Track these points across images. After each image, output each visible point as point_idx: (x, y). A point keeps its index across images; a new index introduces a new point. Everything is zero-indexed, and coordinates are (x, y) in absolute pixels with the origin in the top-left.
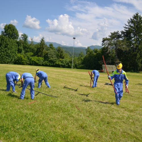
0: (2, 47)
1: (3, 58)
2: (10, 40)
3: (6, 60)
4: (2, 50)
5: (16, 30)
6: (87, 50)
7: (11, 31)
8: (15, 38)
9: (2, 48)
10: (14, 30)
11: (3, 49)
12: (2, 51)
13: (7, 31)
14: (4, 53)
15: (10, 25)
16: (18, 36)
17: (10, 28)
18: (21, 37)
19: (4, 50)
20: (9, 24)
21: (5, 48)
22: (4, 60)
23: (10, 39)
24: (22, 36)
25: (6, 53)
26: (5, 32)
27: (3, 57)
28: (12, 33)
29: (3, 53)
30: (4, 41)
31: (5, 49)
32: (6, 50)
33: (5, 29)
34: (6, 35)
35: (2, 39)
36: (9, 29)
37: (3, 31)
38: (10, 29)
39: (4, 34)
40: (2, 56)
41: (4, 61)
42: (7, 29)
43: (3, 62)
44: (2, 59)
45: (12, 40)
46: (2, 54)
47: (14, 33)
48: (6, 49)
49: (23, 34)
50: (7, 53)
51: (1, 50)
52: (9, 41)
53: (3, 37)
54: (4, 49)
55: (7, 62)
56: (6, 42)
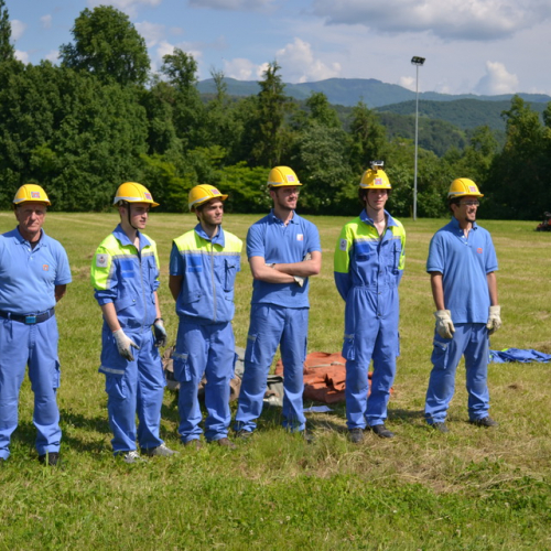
0: (66, 127)
1: (76, 182)
2: (106, 90)
3: (89, 192)
4: (69, 143)
5: (134, 34)
6: (508, 114)
7: (109, 41)
8: (133, 79)
9: (66, 134)
10: (120, 38)
11: (72, 139)
12: (67, 150)
13: (89, 44)
14: (77, 159)
15: (100, 13)
16: (145, 63)
17: (104, 27)
18: (163, 68)
19: (79, 144)
20: (96, 9)
21: (80, 132)
22: (80, 195)
23: (107, 83)
24: (168, 65)
25: (85, 156)
26: (80, 48)
27: (73, 176)
28: (117, 54)
29: (72, 158)
30: (71, 95)
31: (83, 136)
32: (85, 144)
33: (78, 33)
34: (84, 65)
35: (66, 89)
36: (95, 32)
37: (70, 46)
38: (102, 34)
39: (75, 62)
40: (67, 171)
41: (81, 199)
42: (90, 34)
43: (75, 206)
44: (69, 186)
45: (116, 87)
46: (67, 164)
47: (126, 53)
48: (88, 134)
49: (172, 54)
50: (91, 159)
51: (64, 143)
52: (101, 96)
53: (66, 78)
54: (77, 137)
55: (93, 203)
56: (82, 101)
